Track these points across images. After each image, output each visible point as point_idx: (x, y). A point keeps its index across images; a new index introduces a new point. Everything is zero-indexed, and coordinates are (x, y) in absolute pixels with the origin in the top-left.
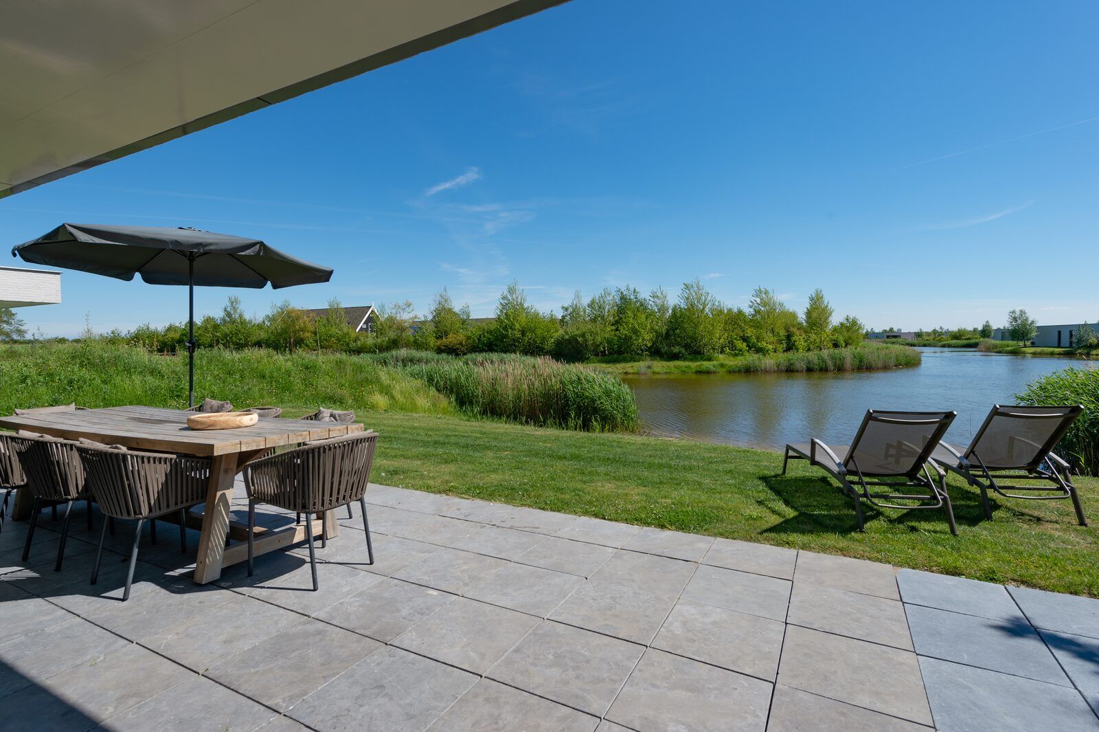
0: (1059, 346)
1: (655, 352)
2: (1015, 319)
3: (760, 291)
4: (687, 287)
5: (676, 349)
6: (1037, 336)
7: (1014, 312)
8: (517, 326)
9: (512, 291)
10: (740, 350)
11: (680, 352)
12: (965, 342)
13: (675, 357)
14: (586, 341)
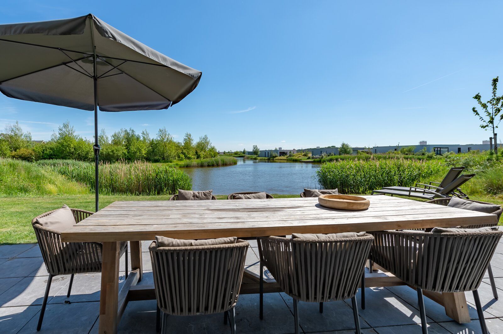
0: (265, 157)
1: (148, 159)
2: (254, 148)
3: (187, 134)
4: (160, 131)
5: (156, 158)
6: (260, 154)
7: (254, 146)
8: (72, 146)
9: (66, 126)
10: (182, 158)
11: (158, 159)
12: (239, 155)
13: (156, 161)
14: (114, 153)
